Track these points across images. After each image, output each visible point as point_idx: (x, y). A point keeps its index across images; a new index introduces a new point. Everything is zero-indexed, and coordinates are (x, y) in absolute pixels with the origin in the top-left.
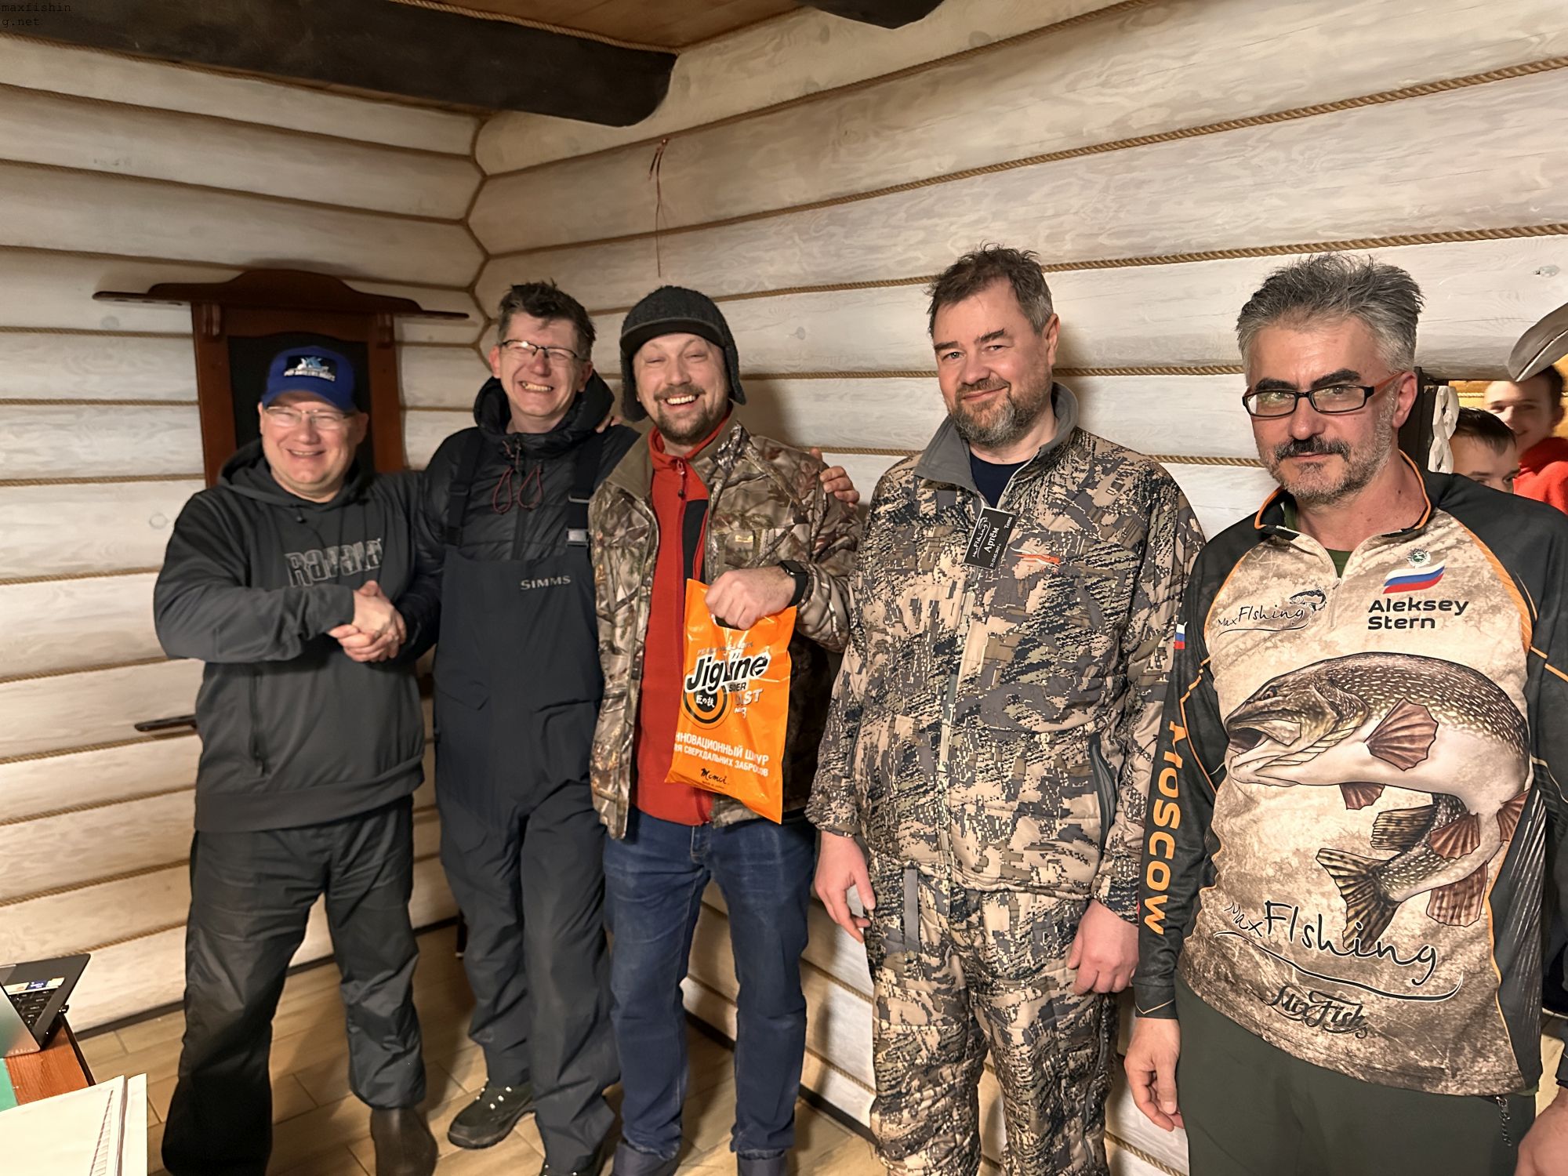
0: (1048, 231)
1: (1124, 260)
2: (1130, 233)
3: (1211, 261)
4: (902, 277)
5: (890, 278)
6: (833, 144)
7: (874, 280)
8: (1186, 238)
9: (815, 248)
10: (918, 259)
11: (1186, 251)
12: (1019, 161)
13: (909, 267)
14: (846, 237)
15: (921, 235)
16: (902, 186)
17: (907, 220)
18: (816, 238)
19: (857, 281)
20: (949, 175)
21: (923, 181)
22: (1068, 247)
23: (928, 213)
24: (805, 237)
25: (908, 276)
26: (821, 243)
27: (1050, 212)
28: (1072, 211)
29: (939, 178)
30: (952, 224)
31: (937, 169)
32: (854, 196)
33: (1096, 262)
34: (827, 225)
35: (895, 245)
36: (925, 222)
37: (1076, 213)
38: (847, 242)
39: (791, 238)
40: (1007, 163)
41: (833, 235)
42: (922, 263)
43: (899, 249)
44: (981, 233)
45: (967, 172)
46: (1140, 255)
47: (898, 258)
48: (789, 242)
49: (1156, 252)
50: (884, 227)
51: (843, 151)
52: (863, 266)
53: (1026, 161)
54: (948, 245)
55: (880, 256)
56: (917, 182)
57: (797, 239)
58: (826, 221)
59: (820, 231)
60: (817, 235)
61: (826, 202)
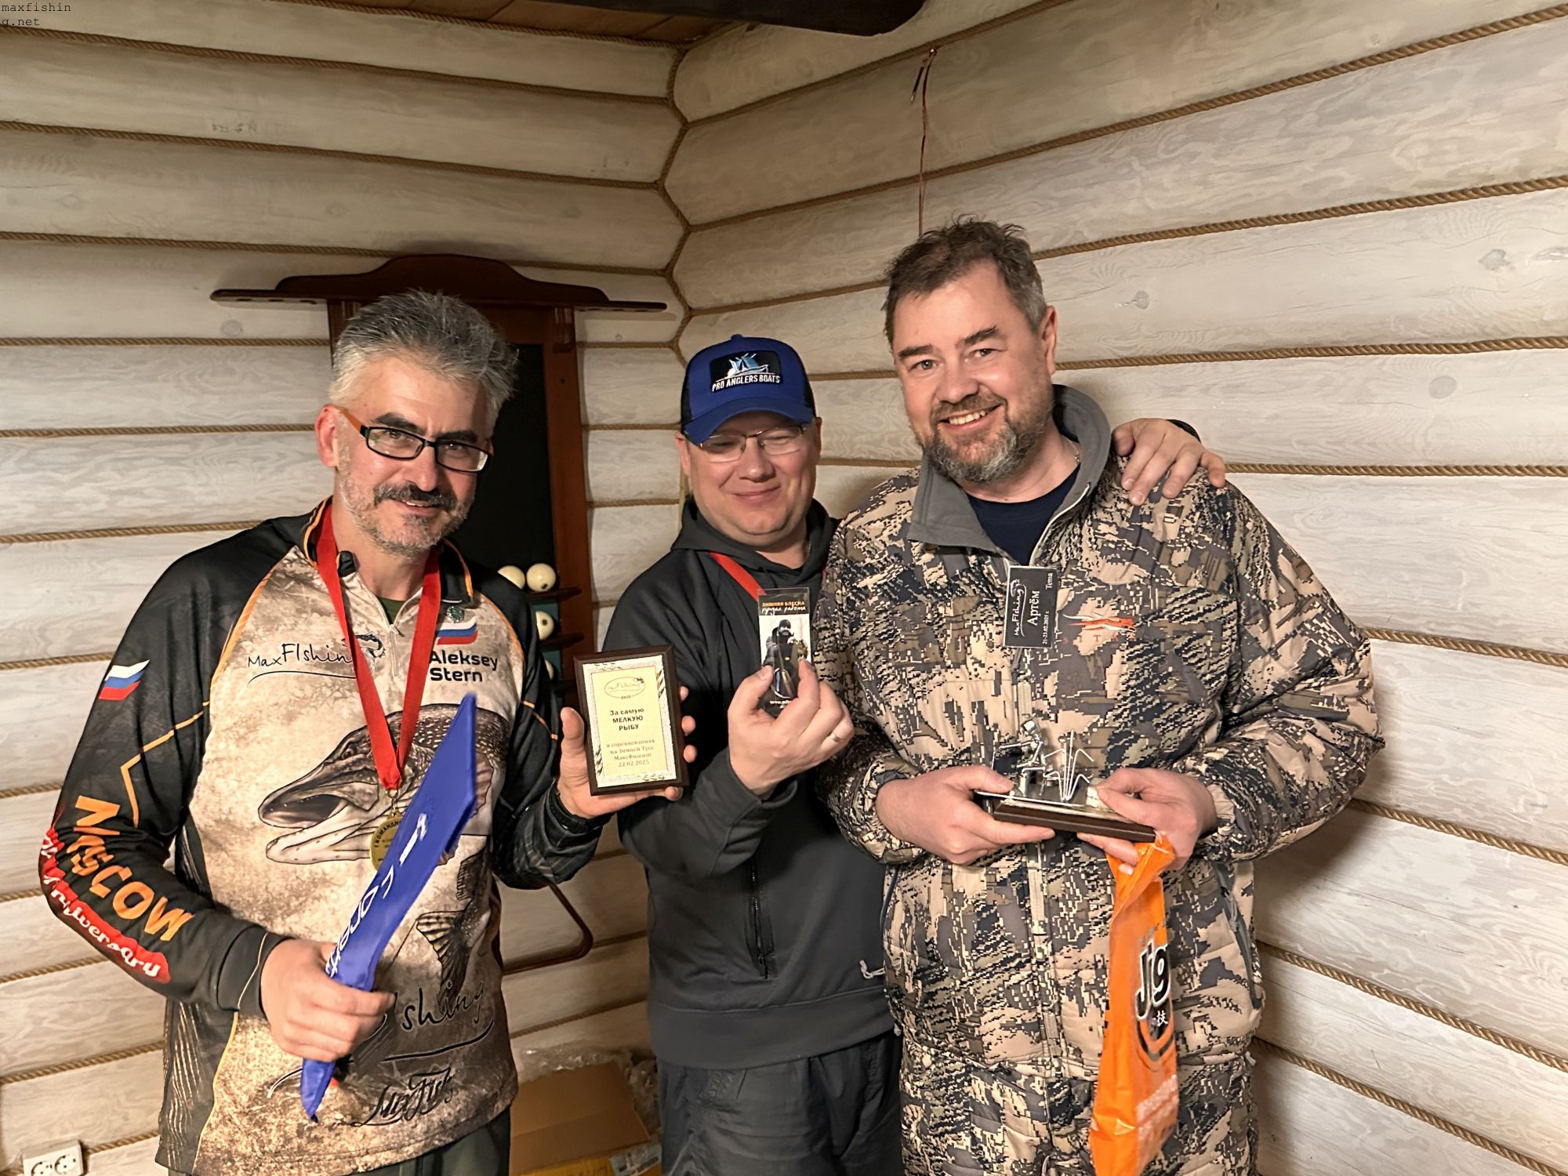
4: (1312, 209)
5: (1290, 212)
6: (1197, 23)
7: (1263, 215)
9: (1166, 176)
10: (1341, 179)
12: (1515, 19)
13: (1324, 193)
14: (1216, 156)
15: (1346, 143)
16: (1307, 75)
17: (1319, 124)
18: (1168, 162)
19: (1233, 219)
20: (1389, 53)
21: (1343, 66)
23: (1357, 110)
24: (1149, 162)
25: (1322, 207)
26: (1177, 167)
29: (1371, 57)
30: (1400, 123)
31: (1370, 45)
32: (1227, 97)
34: (1184, 142)
35: (1299, 162)
36: (1352, 124)
38: (1217, 163)
39: (1129, 165)
40: (1493, 25)
41: (1193, 156)
42: (1343, 185)
43: (1308, 167)
44: (1454, 132)
45: (1420, 44)
47: (1304, 181)
48: (1125, 170)
50: (1279, 137)
51: (1212, 34)
52: (1249, 195)
53: (1528, 18)
54: (1394, 154)
55: (1274, 179)
56: (1333, 68)
57: (1136, 165)
58: (1183, 136)
59: (1173, 151)
60: (1168, 156)
61: (1182, 109)
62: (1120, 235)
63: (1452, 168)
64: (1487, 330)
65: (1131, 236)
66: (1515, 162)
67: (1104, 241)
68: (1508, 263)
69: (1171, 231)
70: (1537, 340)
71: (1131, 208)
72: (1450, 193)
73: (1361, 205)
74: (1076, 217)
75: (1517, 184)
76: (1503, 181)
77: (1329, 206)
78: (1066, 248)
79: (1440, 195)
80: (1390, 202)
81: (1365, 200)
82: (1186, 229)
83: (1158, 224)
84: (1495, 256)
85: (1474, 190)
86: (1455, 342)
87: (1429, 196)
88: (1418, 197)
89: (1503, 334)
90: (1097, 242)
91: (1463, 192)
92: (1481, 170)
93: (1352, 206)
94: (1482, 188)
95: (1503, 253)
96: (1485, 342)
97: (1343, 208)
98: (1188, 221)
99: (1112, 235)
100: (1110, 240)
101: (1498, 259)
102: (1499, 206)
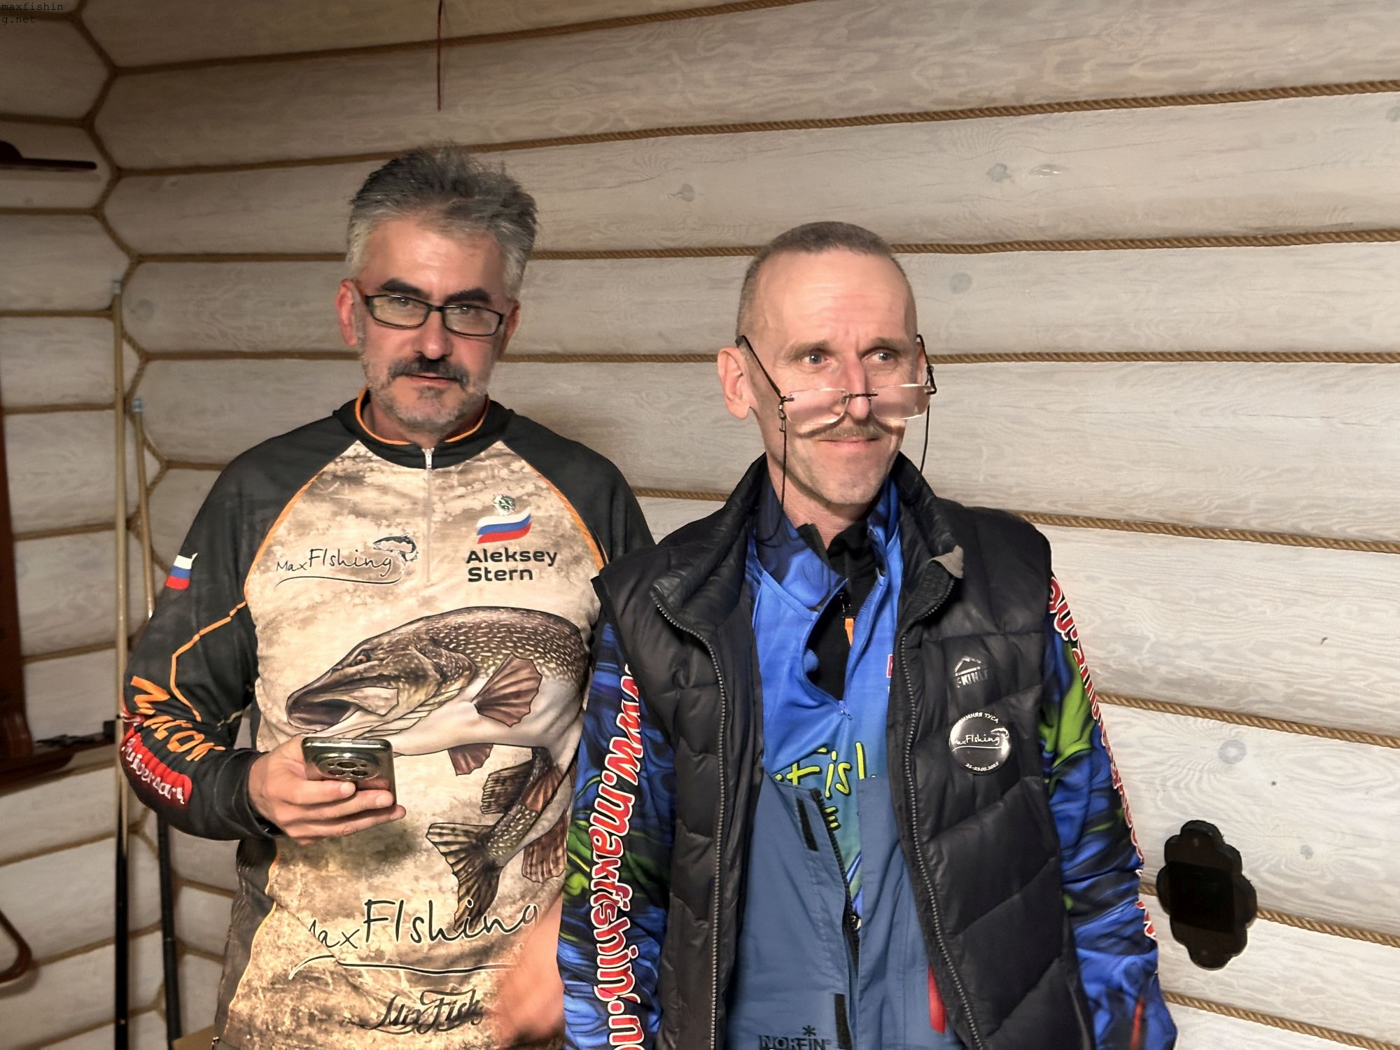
0: (1059, 59)
1: (1163, 98)
2: (1171, 63)
3: (1281, 101)
4: (843, 116)
5: (824, 116)
8: (1249, 71)
9: (707, 73)
10: (869, 92)
11: (1247, 86)
13: (854, 103)
14: (755, 59)
15: (873, 59)
17: (848, 38)
18: (707, 60)
22: (1087, 79)
23: (882, 30)
24: (689, 57)
26: (716, 65)
27: (1061, 34)
28: (1091, 33)
30: (917, 46)
33: (1124, 100)
34: (724, 42)
35: (832, 72)
36: (877, 42)
37: (1097, 36)
38: (755, 65)
39: (669, 58)
41: (734, 56)
42: (871, 97)
43: (839, 78)
44: (963, 58)
46: (1186, 90)
47: (838, 91)
48: (665, 63)
49: (1208, 87)
50: (813, 46)
54: (914, 73)
55: (805, 86)
57: (676, 58)
58: (721, 36)
59: (713, 49)
60: (709, 54)
61: (718, 7)
62: (662, 127)
63: (963, 89)
64: (996, 234)
65: (673, 129)
66: (1013, 89)
67: (645, 131)
68: (1009, 177)
69: (712, 127)
70: (1034, 243)
71: (673, 100)
72: (962, 112)
73: (887, 116)
74: (617, 105)
75: (1014, 108)
76: (1002, 105)
77: (859, 114)
78: (606, 135)
79: (953, 112)
80: (912, 115)
81: (890, 111)
82: (727, 126)
83: (700, 118)
84: (999, 169)
85: (981, 110)
86: (970, 243)
87: (944, 113)
88: (935, 113)
89: (1008, 237)
90: (639, 132)
91: (971, 111)
92: (985, 94)
93: (879, 116)
94: (987, 109)
95: (1005, 167)
96: (994, 245)
97: (871, 117)
98: (730, 119)
99: (655, 126)
100: (652, 131)
101: (1001, 173)
102: (1000, 126)
